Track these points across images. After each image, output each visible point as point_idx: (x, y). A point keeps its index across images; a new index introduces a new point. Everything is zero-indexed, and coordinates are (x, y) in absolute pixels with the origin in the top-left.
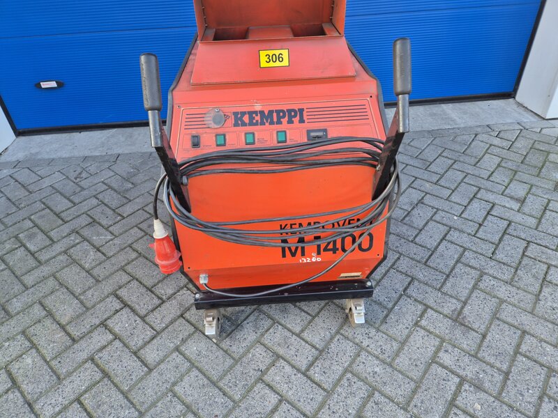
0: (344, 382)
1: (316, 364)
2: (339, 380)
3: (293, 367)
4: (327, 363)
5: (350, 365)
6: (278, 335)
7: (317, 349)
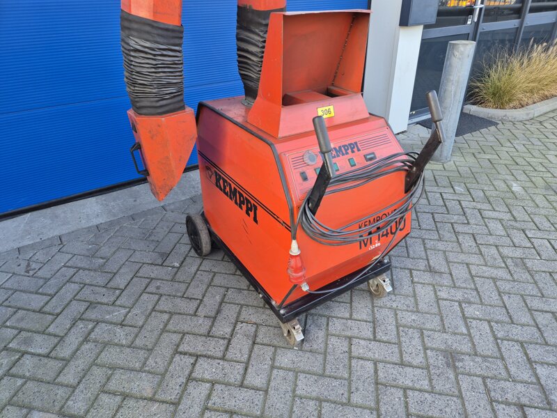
0: (401, 333)
1: (377, 331)
2: (398, 333)
3: (365, 339)
4: (383, 327)
5: (397, 322)
6: (337, 324)
7: (369, 322)
